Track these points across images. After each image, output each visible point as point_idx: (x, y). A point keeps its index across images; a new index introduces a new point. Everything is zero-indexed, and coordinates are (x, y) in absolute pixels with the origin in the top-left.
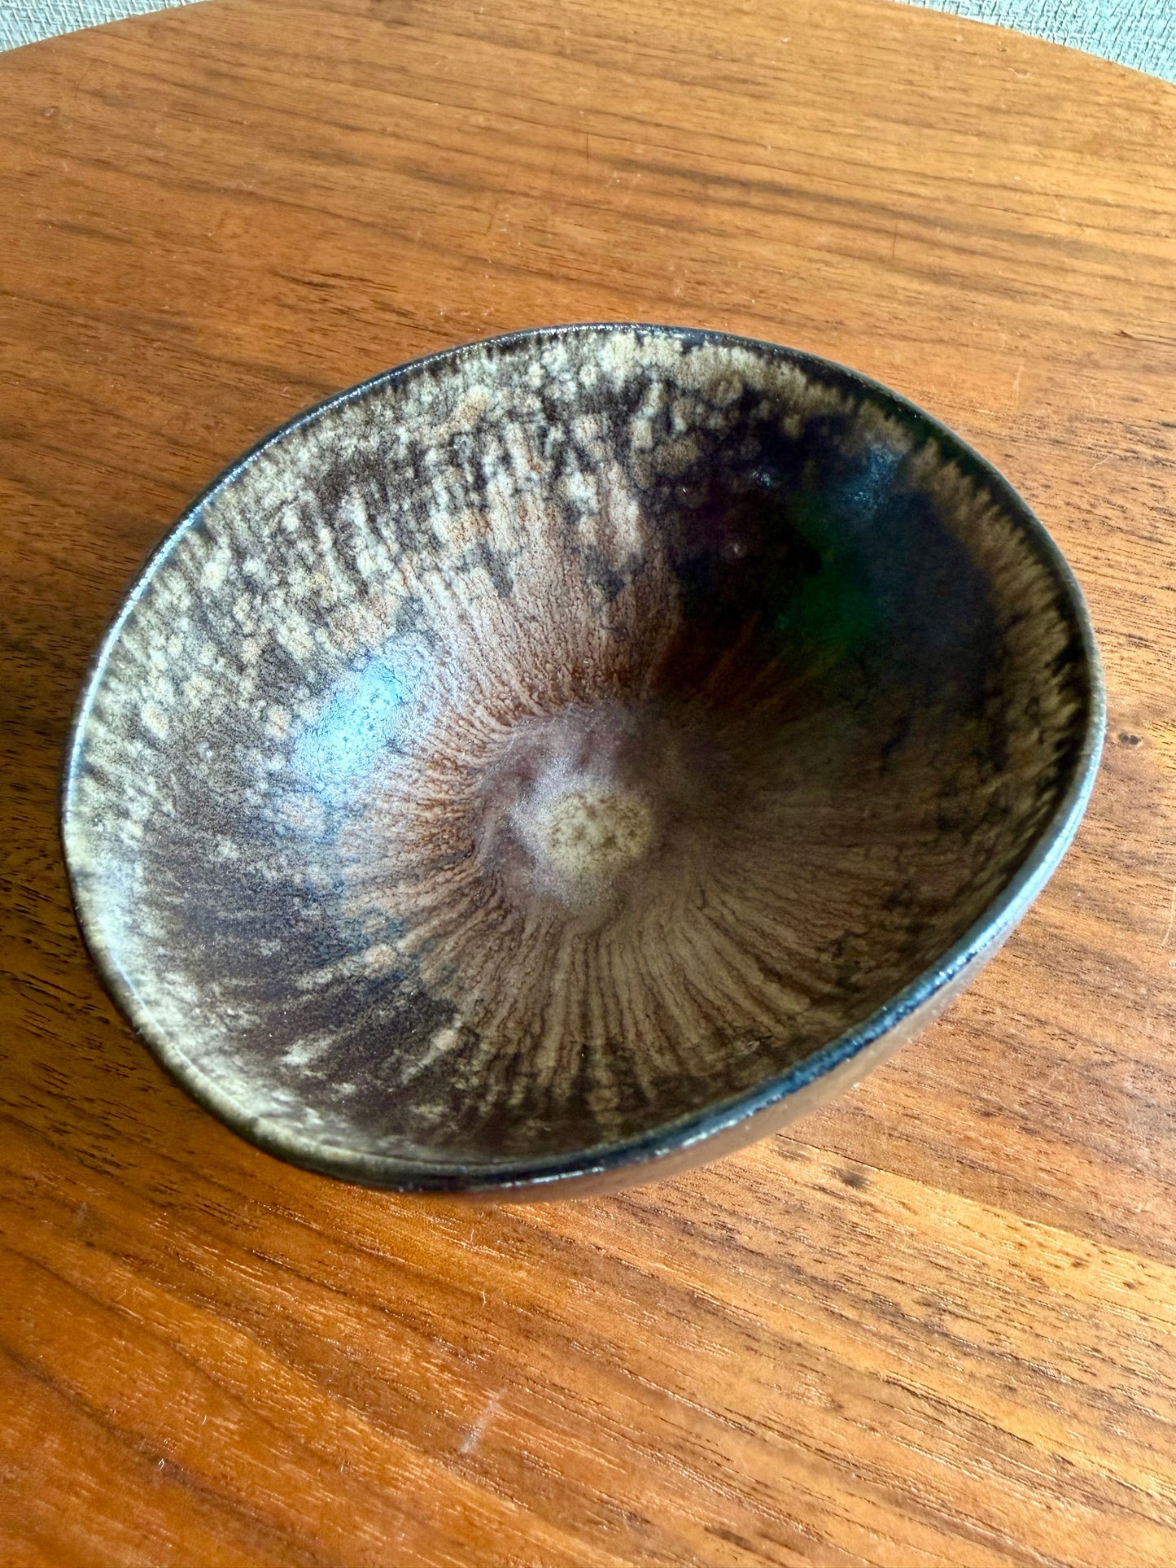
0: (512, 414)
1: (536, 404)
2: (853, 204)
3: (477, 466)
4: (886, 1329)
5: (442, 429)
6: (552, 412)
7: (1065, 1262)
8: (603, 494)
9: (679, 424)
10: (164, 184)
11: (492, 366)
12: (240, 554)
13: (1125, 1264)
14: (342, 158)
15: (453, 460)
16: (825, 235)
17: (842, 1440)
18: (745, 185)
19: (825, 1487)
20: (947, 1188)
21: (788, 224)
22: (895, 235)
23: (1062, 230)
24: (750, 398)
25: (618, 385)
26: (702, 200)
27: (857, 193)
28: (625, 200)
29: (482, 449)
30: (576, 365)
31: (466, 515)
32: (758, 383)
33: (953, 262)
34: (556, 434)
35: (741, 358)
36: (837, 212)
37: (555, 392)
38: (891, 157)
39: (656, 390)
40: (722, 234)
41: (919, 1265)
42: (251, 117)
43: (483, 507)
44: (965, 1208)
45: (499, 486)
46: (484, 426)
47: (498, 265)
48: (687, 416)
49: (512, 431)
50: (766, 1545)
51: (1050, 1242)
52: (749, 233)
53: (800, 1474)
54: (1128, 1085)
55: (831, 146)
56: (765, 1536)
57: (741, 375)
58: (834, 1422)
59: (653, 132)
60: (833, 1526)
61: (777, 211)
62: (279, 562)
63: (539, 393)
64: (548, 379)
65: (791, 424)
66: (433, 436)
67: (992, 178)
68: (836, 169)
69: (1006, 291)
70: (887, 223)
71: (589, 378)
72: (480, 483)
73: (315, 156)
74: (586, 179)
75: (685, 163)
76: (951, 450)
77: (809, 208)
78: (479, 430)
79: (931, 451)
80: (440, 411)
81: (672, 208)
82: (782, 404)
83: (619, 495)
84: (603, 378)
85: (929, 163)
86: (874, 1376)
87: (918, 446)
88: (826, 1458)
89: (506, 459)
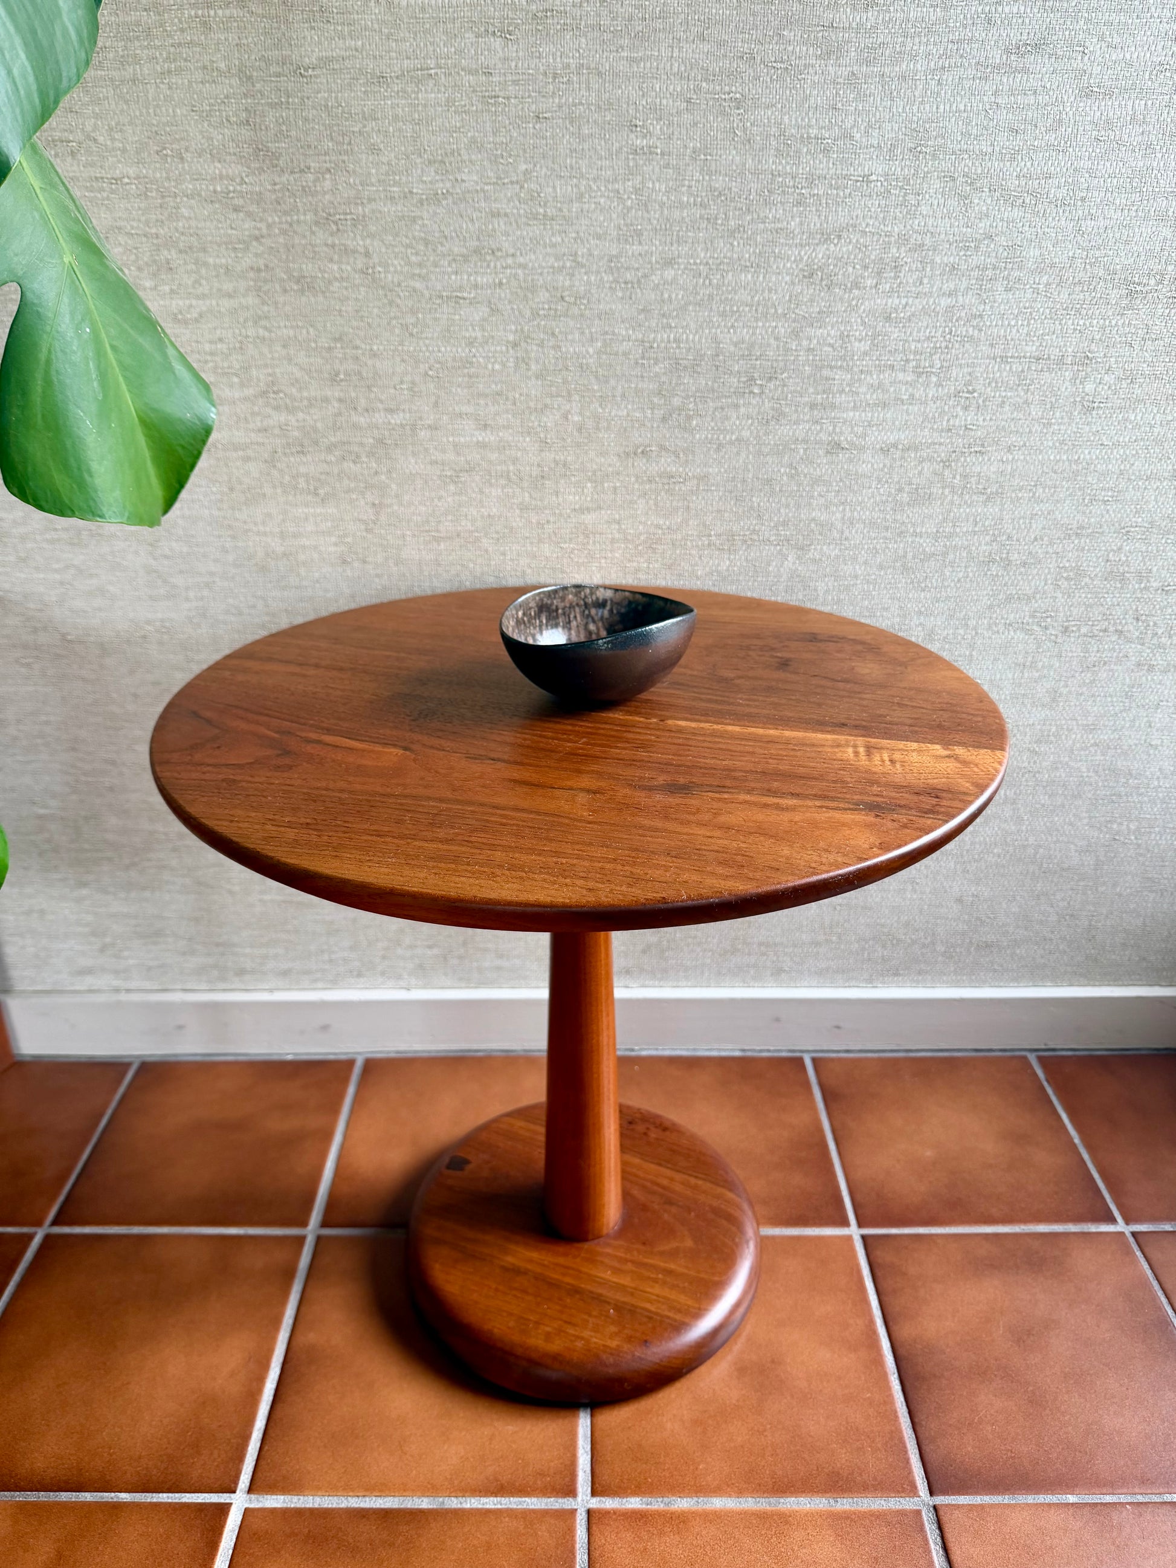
0: (577, 605)
1: (582, 603)
3: (569, 618)
5: (563, 604)
6: (586, 605)
8: (598, 629)
9: (615, 611)
11: (574, 590)
12: (524, 614)
15: (564, 614)
24: (630, 603)
25: (601, 601)
29: (570, 613)
30: (592, 594)
31: (566, 630)
32: (631, 599)
34: (587, 612)
35: (627, 594)
37: (586, 600)
39: (609, 602)
43: (570, 629)
45: (574, 624)
46: (571, 607)
48: (617, 609)
49: (577, 610)
57: (628, 598)
62: (529, 622)
63: (584, 600)
64: (586, 597)
65: (640, 608)
66: (561, 605)
71: (594, 598)
72: (570, 622)
76: (672, 602)
78: (570, 608)
79: (669, 603)
80: (563, 599)
82: (638, 604)
83: (602, 629)
84: (598, 599)
87: (666, 604)
89: (575, 617)
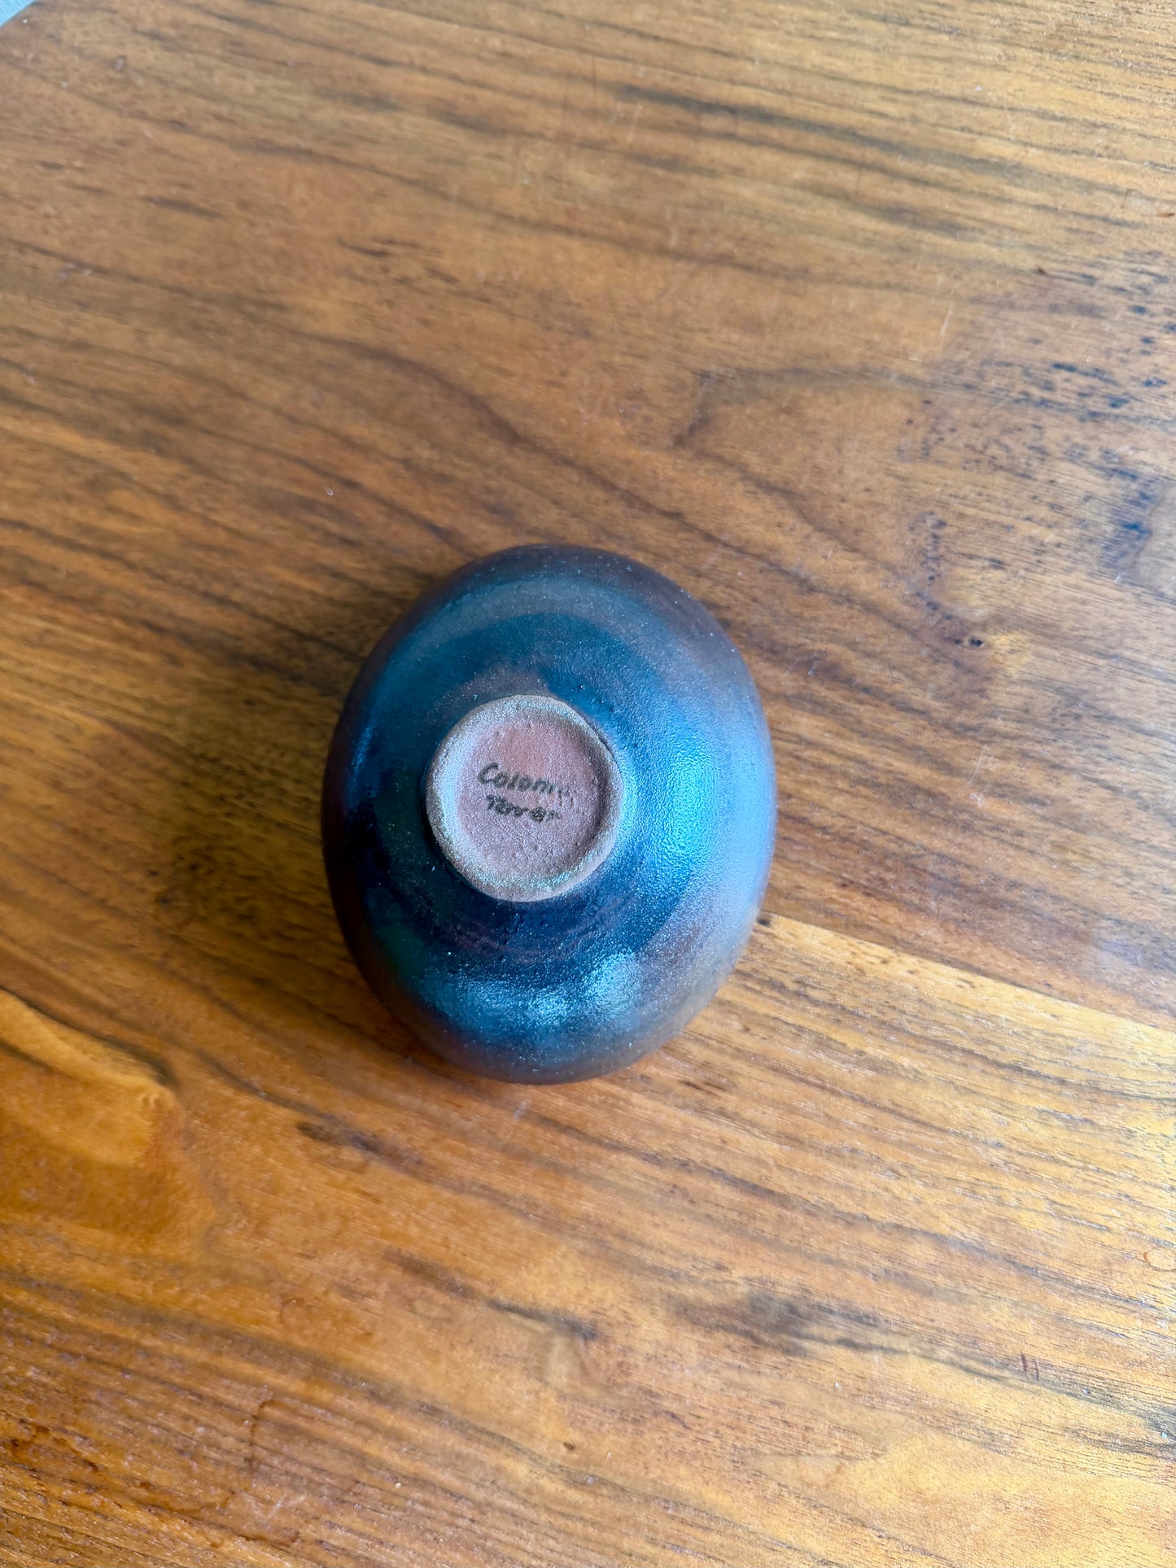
2: (827, 129)
4: (775, 994)
7: (877, 961)
10: (237, 145)
13: (911, 961)
14: (380, 102)
16: (800, 169)
17: (749, 1044)
18: (733, 110)
19: (738, 1065)
20: (817, 925)
21: (767, 159)
22: (862, 166)
23: (1009, 152)
26: (698, 133)
27: (834, 116)
28: (629, 137)
33: (908, 195)
36: (813, 141)
38: (865, 65)
40: (712, 173)
41: (796, 964)
42: (294, 53)
44: (826, 935)
47: (523, 221)
50: (707, 1088)
51: (870, 951)
52: (737, 171)
53: (726, 1059)
54: (931, 868)
55: (814, 56)
56: (708, 1084)
58: (746, 1036)
59: (652, 48)
60: (741, 1080)
61: (760, 142)
67: (955, 89)
68: (816, 85)
69: (950, 227)
70: (856, 152)
73: (357, 100)
74: (594, 113)
75: (682, 86)
77: (788, 136)
81: (669, 144)
85: (901, 72)
86: (767, 1016)
88: (740, 1053)
